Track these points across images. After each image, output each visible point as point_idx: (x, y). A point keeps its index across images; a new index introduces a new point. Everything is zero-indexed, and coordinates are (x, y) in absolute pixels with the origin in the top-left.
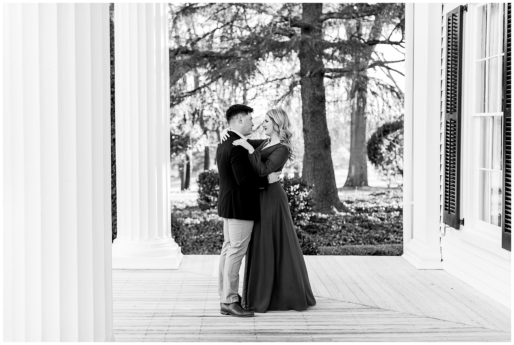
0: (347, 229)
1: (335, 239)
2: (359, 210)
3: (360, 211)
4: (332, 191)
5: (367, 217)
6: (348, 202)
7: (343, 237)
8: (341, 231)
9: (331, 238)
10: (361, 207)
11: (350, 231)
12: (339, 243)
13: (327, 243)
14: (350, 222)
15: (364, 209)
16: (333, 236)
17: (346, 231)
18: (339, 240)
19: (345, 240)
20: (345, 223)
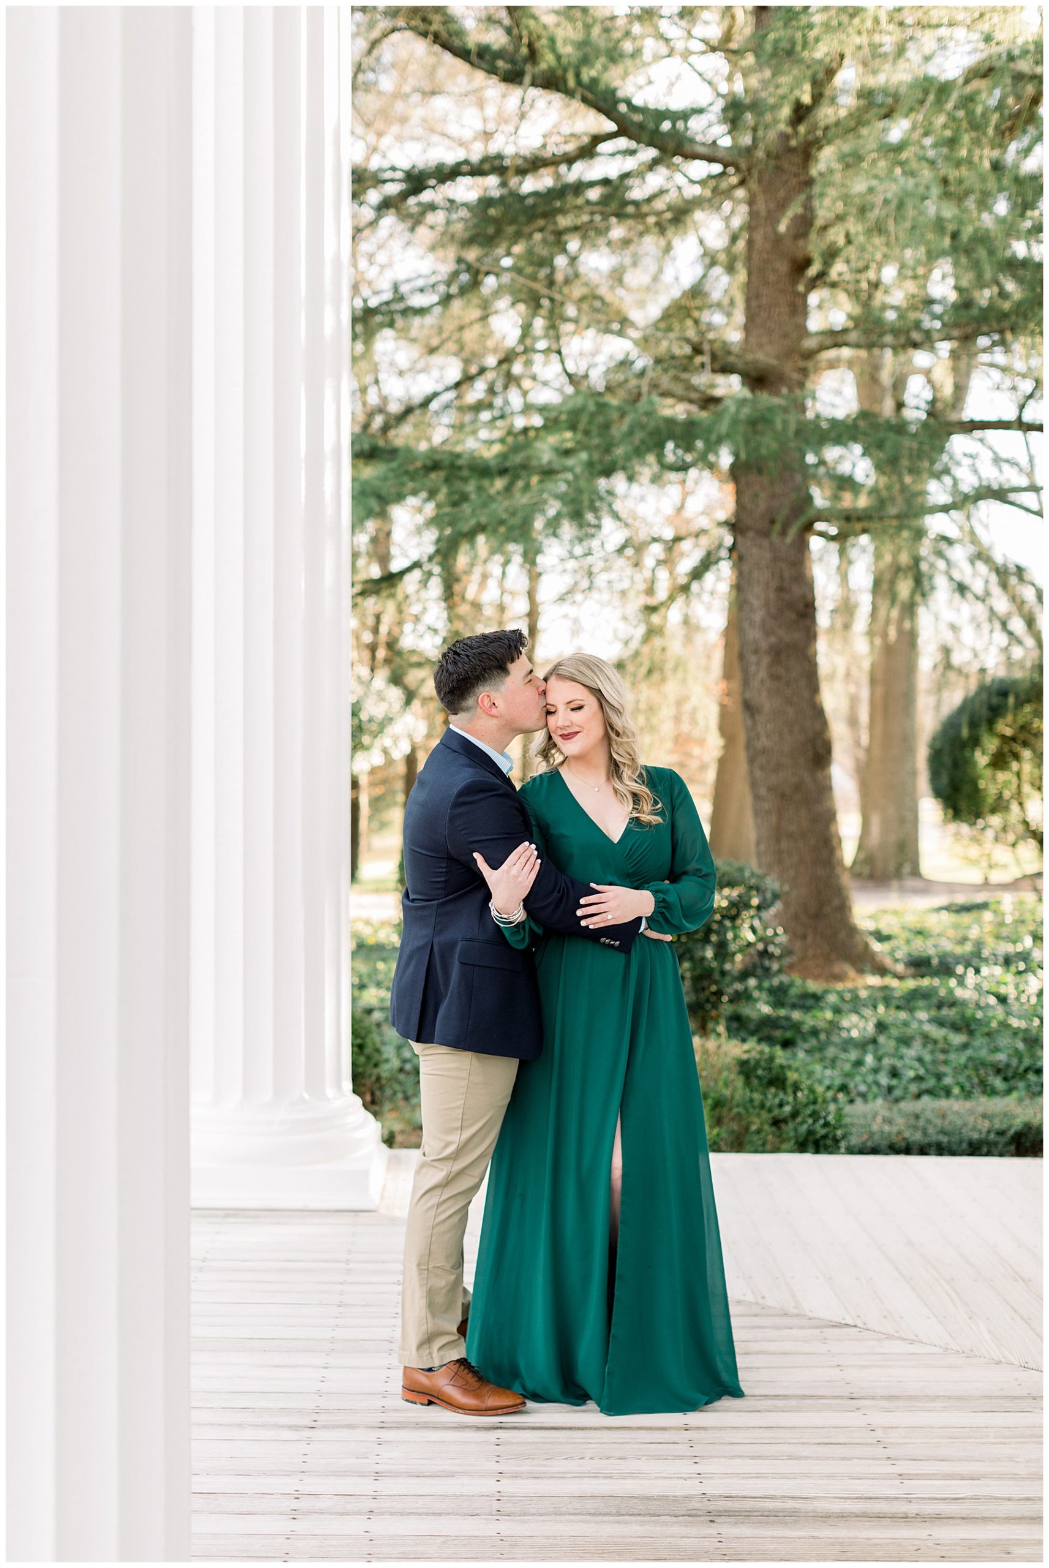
0: (894, 1032)
1: (864, 1070)
2: (920, 965)
3: (924, 970)
4: (836, 902)
5: (951, 991)
6: (881, 937)
7: (886, 1062)
8: (874, 1041)
9: (847, 1067)
10: (924, 955)
11: (905, 1041)
12: (877, 1084)
13: (838, 1082)
14: (898, 1008)
15: (935, 962)
16: (853, 1055)
17: (892, 1044)
18: (876, 1071)
19: (894, 1073)
20: (881, 1009)
